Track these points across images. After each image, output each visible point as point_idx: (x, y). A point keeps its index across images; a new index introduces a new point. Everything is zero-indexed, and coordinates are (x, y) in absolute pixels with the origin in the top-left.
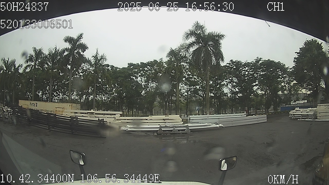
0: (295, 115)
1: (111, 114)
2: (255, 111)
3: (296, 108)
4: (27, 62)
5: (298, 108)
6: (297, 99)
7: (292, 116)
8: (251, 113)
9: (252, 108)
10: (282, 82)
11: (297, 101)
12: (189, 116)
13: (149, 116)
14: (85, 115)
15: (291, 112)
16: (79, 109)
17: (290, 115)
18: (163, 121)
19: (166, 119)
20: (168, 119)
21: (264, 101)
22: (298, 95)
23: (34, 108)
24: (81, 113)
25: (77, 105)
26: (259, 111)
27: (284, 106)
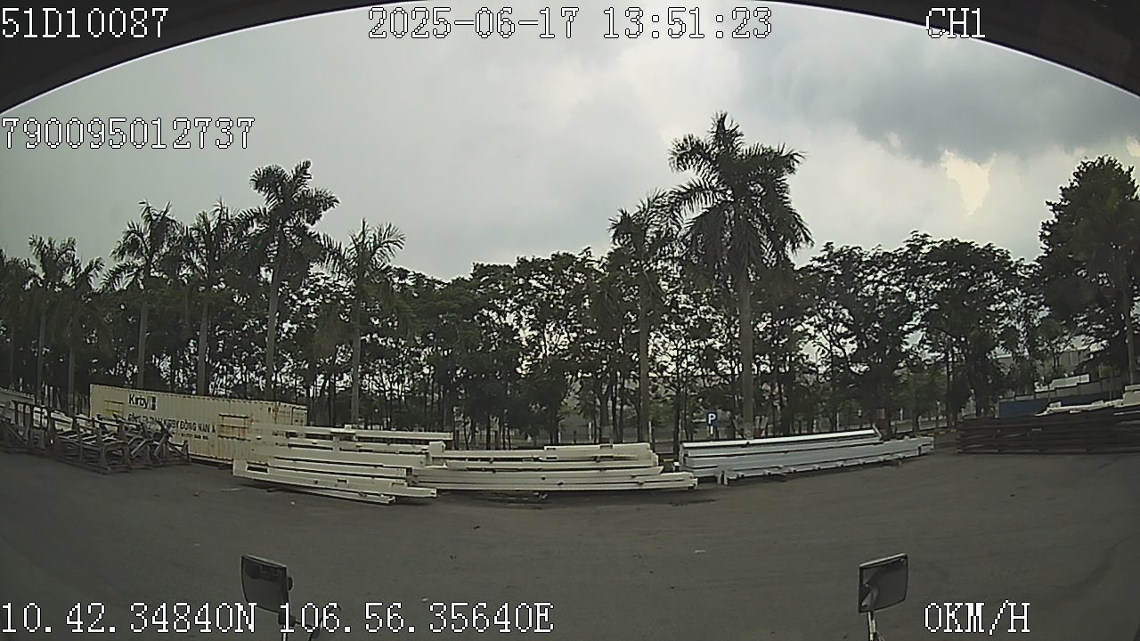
1: (412, 442)
2: (911, 420)
6: (1055, 371)
8: (896, 430)
9: (901, 412)
10: (1002, 314)
11: (1054, 381)
13: (546, 448)
18: (592, 465)
19: (601, 457)
20: (612, 457)
21: (942, 387)
22: (1058, 358)
23: (144, 413)
24: (309, 436)
25: (294, 408)
26: (927, 419)
27: (1013, 400)
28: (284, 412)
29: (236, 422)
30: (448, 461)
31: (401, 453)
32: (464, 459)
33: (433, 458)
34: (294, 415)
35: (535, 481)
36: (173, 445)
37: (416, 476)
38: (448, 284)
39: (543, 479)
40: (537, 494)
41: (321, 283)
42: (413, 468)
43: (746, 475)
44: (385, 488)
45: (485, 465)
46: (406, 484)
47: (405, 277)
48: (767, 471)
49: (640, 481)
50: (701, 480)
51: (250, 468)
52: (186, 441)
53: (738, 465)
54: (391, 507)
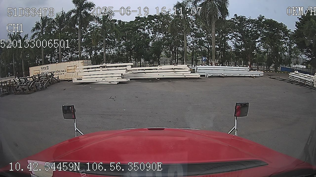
0: (294, 78)
1: (122, 66)
2: (257, 67)
3: (295, 71)
4: (34, 30)
5: (298, 71)
6: (297, 62)
7: (292, 78)
8: (253, 68)
9: (254, 63)
10: (283, 43)
11: (296, 65)
12: (196, 66)
13: (159, 66)
14: (97, 69)
15: (291, 74)
16: (90, 64)
17: (290, 76)
18: (172, 70)
19: (174, 68)
20: (177, 68)
21: (265, 59)
22: (298, 59)
23: (45, 71)
24: (92, 68)
25: (88, 61)
26: (261, 67)
27: (285, 67)
28: (85, 63)
29: (71, 68)
30: (132, 71)
31: (119, 69)
32: (137, 70)
33: (128, 70)
34: (88, 63)
35: (156, 75)
36: (55, 78)
37: (123, 76)
38: (129, 22)
39: (159, 74)
40: (157, 79)
41: (92, 26)
42: (123, 74)
43: (213, 75)
44: (115, 80)
45: (143, 71)
46: (121, 78)
47: (116, 22)
48: (219, 75)
49: (185, 75)
50: (201, 76)
51: (77, 80)
52: (58, 76)
53: (211, 72)
54: (118, 85)
